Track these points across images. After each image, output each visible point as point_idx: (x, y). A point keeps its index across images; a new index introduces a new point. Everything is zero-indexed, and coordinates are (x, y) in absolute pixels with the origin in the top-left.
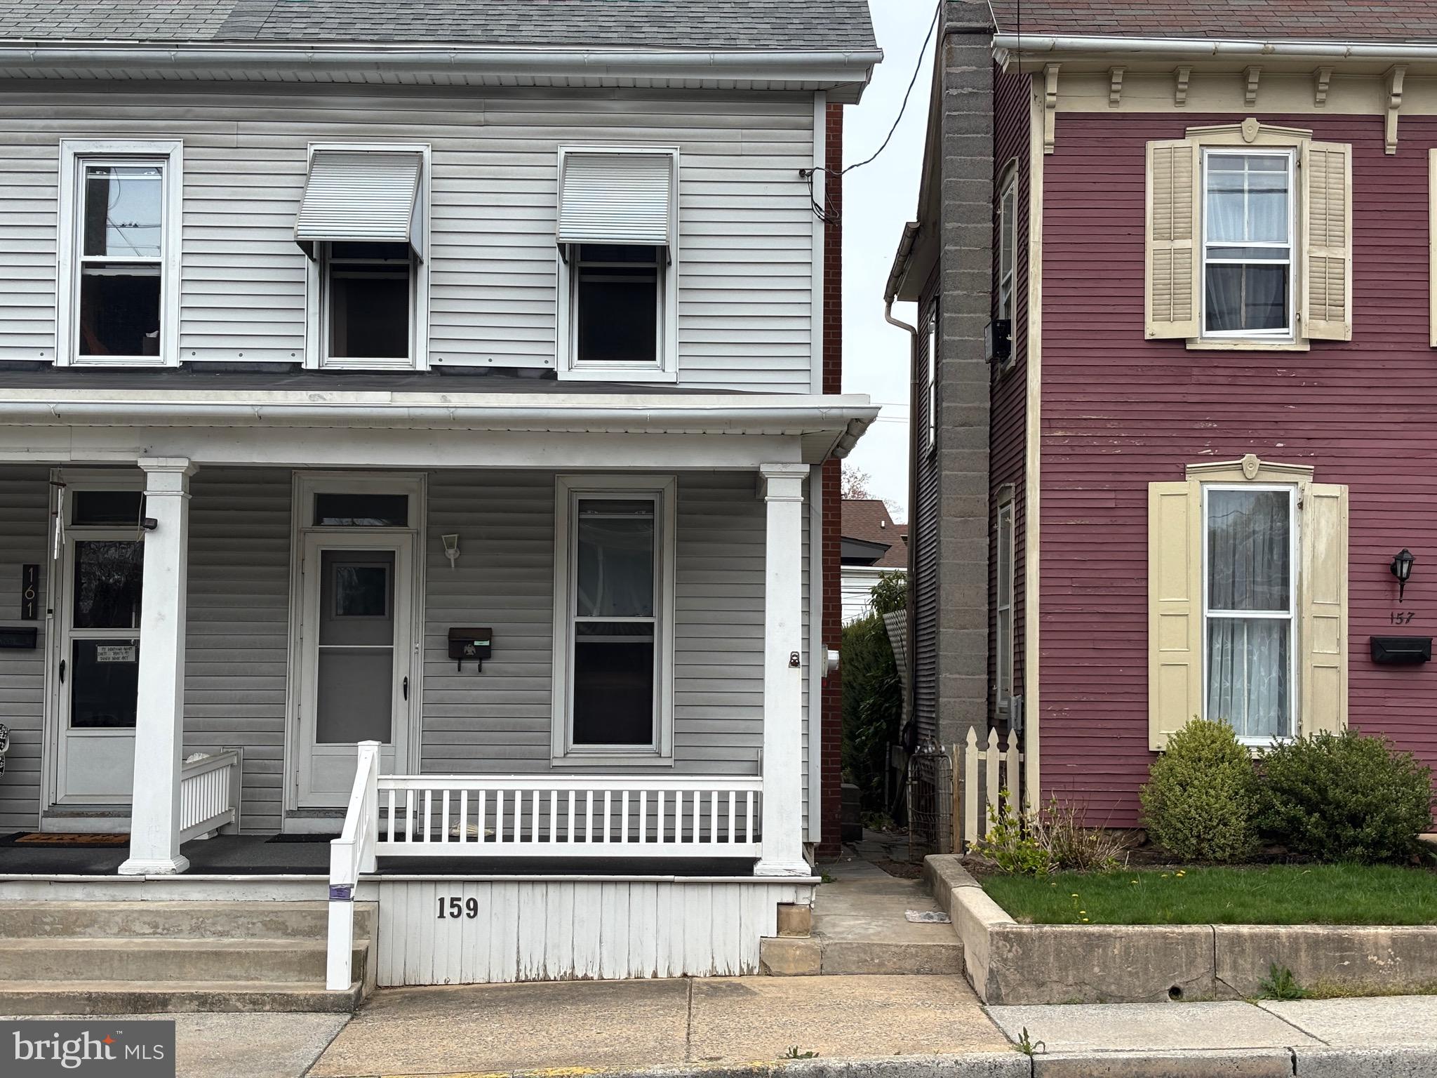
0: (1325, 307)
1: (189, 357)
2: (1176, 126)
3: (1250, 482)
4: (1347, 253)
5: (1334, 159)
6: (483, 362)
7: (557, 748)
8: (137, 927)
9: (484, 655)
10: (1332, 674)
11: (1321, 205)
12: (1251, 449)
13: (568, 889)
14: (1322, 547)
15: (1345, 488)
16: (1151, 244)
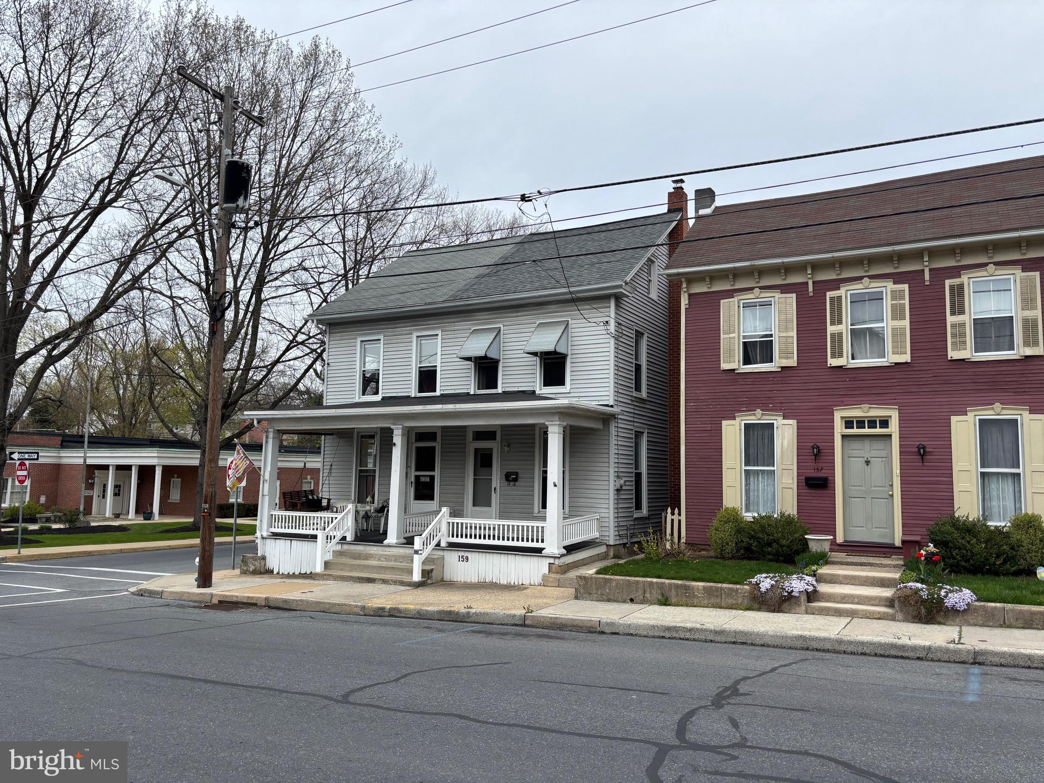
0: (785, 354)
1: (442, 392)
2: (729, 294)
3: (759, 419)
4: (794, 334)
5: (788, 300)
6: (516, 389)
7: (536, 510)
8: (382, 559)
9: (515, 480)
10: (790, 490)
11: (783, 317)
12: (759, 407)
13: (492, 555)
14: (786, 443)
15: (795, 421)
16: (722, 336)
